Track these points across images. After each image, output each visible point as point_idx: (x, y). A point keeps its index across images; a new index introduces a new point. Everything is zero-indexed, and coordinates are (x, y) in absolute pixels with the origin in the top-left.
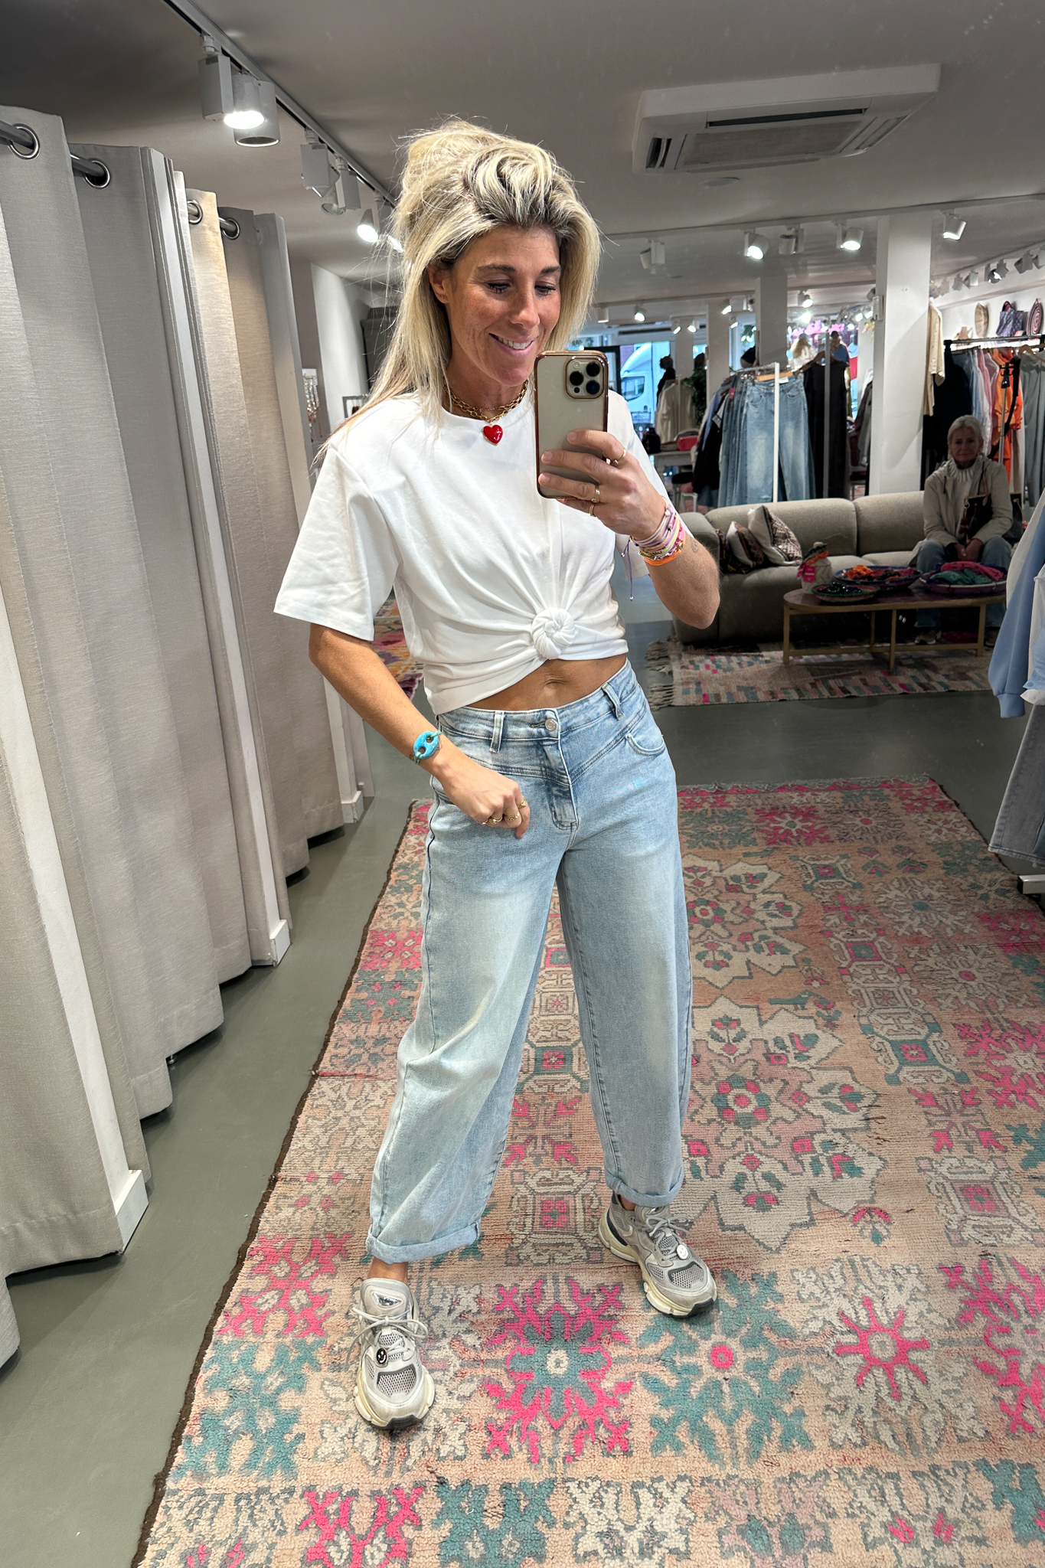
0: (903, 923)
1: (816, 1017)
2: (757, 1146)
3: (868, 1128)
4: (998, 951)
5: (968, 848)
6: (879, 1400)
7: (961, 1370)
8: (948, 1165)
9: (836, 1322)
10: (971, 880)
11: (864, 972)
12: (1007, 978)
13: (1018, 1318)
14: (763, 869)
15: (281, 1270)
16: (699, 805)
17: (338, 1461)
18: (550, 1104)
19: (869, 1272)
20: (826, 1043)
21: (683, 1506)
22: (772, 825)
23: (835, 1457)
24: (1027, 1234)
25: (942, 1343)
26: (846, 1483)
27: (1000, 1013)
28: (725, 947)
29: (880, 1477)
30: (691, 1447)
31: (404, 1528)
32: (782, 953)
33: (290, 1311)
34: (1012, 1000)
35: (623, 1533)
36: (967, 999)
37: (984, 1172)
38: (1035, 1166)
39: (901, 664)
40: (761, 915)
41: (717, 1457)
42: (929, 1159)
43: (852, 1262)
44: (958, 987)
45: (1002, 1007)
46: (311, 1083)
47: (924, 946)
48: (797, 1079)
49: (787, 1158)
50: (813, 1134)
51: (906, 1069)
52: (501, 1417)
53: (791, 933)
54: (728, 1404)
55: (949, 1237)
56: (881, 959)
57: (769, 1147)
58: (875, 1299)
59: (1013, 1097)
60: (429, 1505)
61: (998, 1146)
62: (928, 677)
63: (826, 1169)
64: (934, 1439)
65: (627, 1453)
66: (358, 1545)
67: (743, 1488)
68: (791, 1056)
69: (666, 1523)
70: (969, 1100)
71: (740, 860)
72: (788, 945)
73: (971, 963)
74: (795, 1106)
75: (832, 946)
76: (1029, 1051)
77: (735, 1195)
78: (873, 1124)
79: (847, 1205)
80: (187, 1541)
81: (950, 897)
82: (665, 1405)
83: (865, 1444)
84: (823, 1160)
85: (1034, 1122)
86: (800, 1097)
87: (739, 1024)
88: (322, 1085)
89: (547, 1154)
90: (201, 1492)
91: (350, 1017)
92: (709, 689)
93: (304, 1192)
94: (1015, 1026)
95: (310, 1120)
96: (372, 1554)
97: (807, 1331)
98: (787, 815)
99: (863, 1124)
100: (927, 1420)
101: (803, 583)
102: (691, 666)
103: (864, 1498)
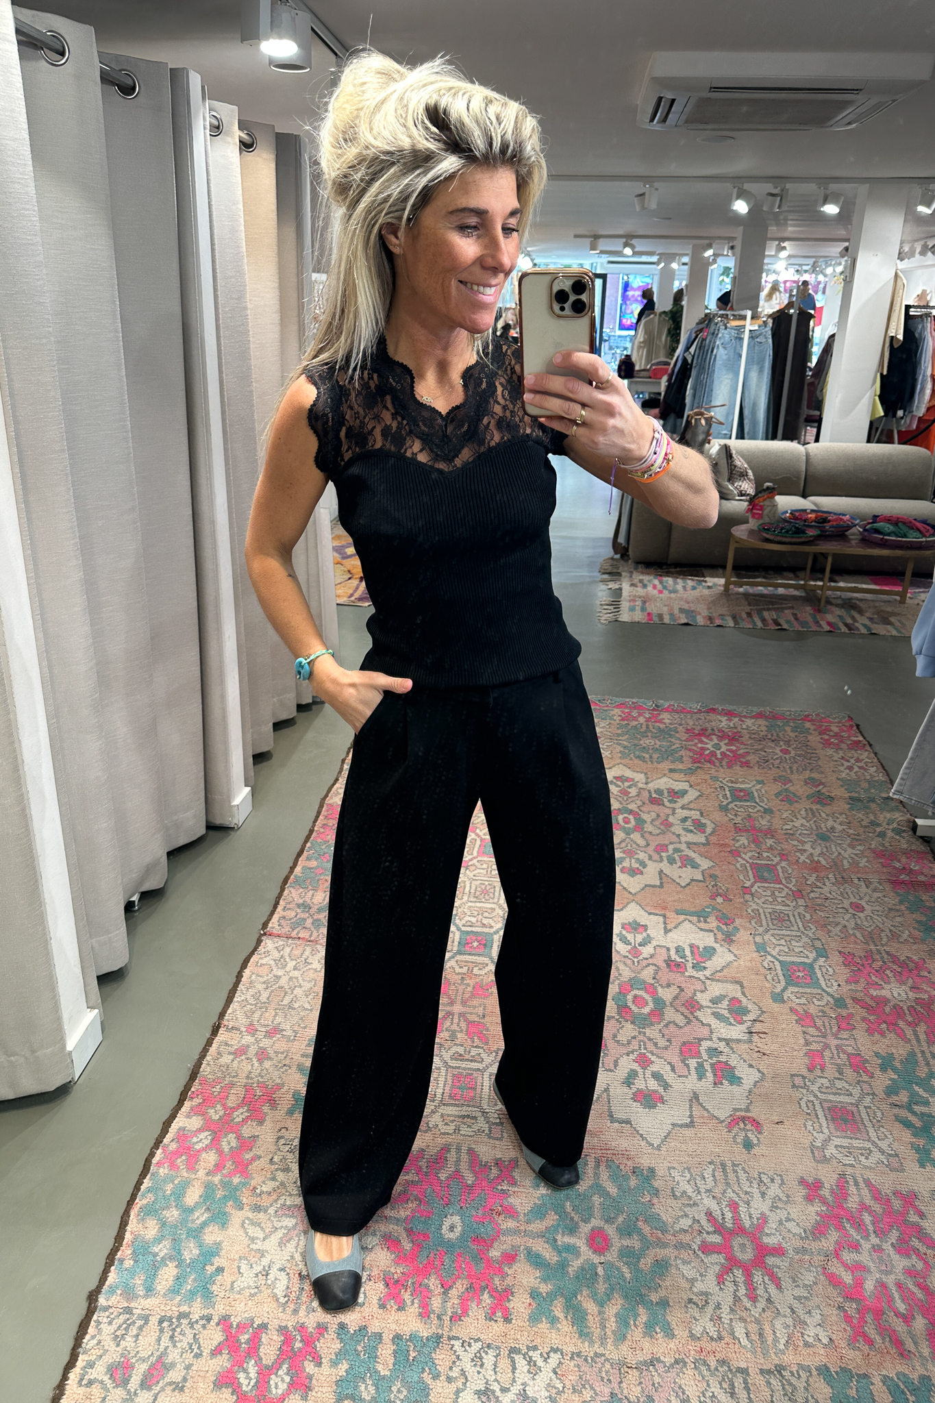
0: (805, 851)
1: (716, 931)
2: (650, 1046)
3: (750, 1041)
4: (888, 887)
5: (874, 787)
6: (737, 1299)
7: (811, 1279)
8: (818, 1085)
9: (704, 1222)
10: (872, 818)
11: (764, 894)
12: (892, 914)
13: (867, 1237)
14: (685, 786)
15: (215, 1113)
16: (635, 719)
17: (252, 1295)
18: (468, 985)
19: (737, 1177)
20: (722, 956)
21: (554, 1377)
22: (700, 745)
23: (692, 1347)
24: (883, 1158)
25: (796, 1250)
26: (700, 1373)
27: (882, 945)
28: (642, 856)
29: (730, 1370)
30: (565, 1322)
31: (306, 1363)
32: (693, 867)
33: (220, 1152)
34: (894, 936)
35: (498, 1393)
36: (854, 929)
37: (851, 1095)
38: (897, 1094)
39: (831, 604)
40: (678, 829)
41: (587, 1335)
42: (804, 1077)
43: (723, 1165)
44: (847, 917)
45: (885, 940)
46: (259, 942)
47: (822, 875)
48: (692, 987)
49: (676, 1060)
50: (700, 1040)
51: (791, 989)
52: (398, 1271)
53: (702, 849)
54: (601, 1287)
55: (813, 1153)
56: (780, 883)
57: (659, 1048)
58: (741, 1203)
59: (884, 1026)
60: (329, 1346)
61: (866, 1071)
62: (853, 618)
63: (709, 1074)
64: (783, 1341)
65: (507, 1319)
66: (265, 1374)
67: (608, 1366)
68: (689, 965)
69: (537, 1389)
70: (845, 1023)
71: (665, 775)
72: (698, 860)
73: (862, 895)
74: (686, 1012)
75: (738, 865)
76: (905, 984)
77: (626, 1090)
78: (755, 1037)
79: (724, 1113)
80: (113, 1355)
81: (851, 831)
82: (544, 1280)
83: (720, 1338)
84: (707, 1067)
85: (901, 1052)
86: (692, 1005)
87: (646, 930)
88: (268, 944)
89: (461, 1031)
90: (128, 1310)
91: (299, 883)
92: (652, 608)
93: (243, 1042)
94: (895, 959)
95: (254, 977)
96: (276, 1384)
97: (677, 1227)
98: (714, 737)
99: (746, 1037)
100: (778, 1324)
101: (750, 520)
102: (639, 584)
103: (715, 1388)
